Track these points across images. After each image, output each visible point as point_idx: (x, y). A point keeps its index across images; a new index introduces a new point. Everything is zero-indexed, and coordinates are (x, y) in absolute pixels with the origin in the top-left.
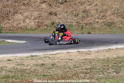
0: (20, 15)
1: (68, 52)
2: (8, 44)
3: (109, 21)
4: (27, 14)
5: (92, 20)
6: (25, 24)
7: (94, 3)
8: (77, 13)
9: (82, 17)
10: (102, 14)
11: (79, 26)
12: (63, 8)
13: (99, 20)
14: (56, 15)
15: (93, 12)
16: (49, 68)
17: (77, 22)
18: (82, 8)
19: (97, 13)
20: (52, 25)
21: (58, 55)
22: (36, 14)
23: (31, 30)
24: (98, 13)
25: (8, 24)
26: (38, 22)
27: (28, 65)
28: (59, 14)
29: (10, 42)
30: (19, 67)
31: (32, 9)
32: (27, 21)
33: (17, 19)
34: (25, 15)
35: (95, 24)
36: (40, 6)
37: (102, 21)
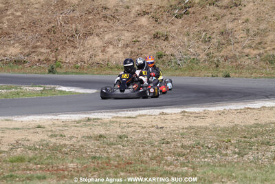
0: (97, 39)
1: (163, 114)
2: (59, 95)
3: (271, 53)
4: (110, 36)
5: (237, 50)
6: (107, 56)
7: (242, 17)
8: (208, 36)
9: (219, 45)
10: (257, 39)
11: (211, 62)
12: (180, 26)
13: (252, 51)
14: (167, 39)
15: (240, 35)
16: (111, 144)
17: (207, 55)
18: (219, 25)
19: (248, 36)
20: (159, 58)
21: (140, 118)
22: (127, 36)
23: (117, 67)
24: (250, 38)
25: (73, 56)
26: (132, 52)
27: (71, 138)
28: (173, 38)
29: (64, 92)
30: (53, 140)
31: (120, 28)
32: (111, 50)
33: (91, 46)
34: (106, 38)
35: (242, 59)
36: (135, 21)
37: (256, 52)
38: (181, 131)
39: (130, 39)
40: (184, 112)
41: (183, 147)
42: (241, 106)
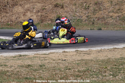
0: (20, 7)
1: (64, 52)
4: (28, 6)
5: (105, 14)
6: (26, 18)
8: (88, 5)
9: (94, 11)
10: (117, 7)
11: (90, 21)
13: (114, 14)
14: (62, 7)
15: (107, 5)
17: (87, 17)
21: (51, 55)
22: (39, 6)
24: (113, 6)
25: (6, 18)
26: (41, 16)
27: (11, 67)
28: (67, 7)
31: (34, 1)
32: (29, 14)
34: (26, 7)
35: (108, 19)
37: (117, 15)
38: (77, 62)
39: (40, 8)
40: (77, 51)
41: (79, 71)
42: (111, 47)
